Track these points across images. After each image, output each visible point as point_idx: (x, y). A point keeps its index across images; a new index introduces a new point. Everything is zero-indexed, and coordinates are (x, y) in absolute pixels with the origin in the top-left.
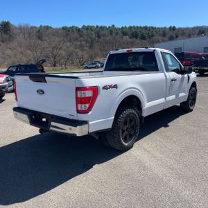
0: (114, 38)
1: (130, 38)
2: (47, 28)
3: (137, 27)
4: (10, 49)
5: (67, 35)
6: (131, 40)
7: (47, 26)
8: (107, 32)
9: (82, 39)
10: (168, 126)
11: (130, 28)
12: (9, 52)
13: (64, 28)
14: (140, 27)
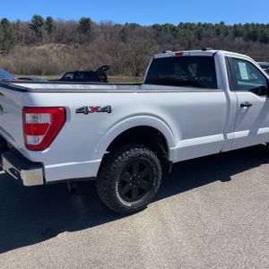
0: (221, 40)
1: (245, 40)
2: (134, 26)
3: (258, 25)
4: (88, 52)
5: (158, 35)
6: (246, 43)
7: (134, 24)
8: (212, 32)
9: (177, 40)
10: (230, 179)
11: (247, 26)
12: (85, 55)
13: (155, 27)
14: (262, 25)
